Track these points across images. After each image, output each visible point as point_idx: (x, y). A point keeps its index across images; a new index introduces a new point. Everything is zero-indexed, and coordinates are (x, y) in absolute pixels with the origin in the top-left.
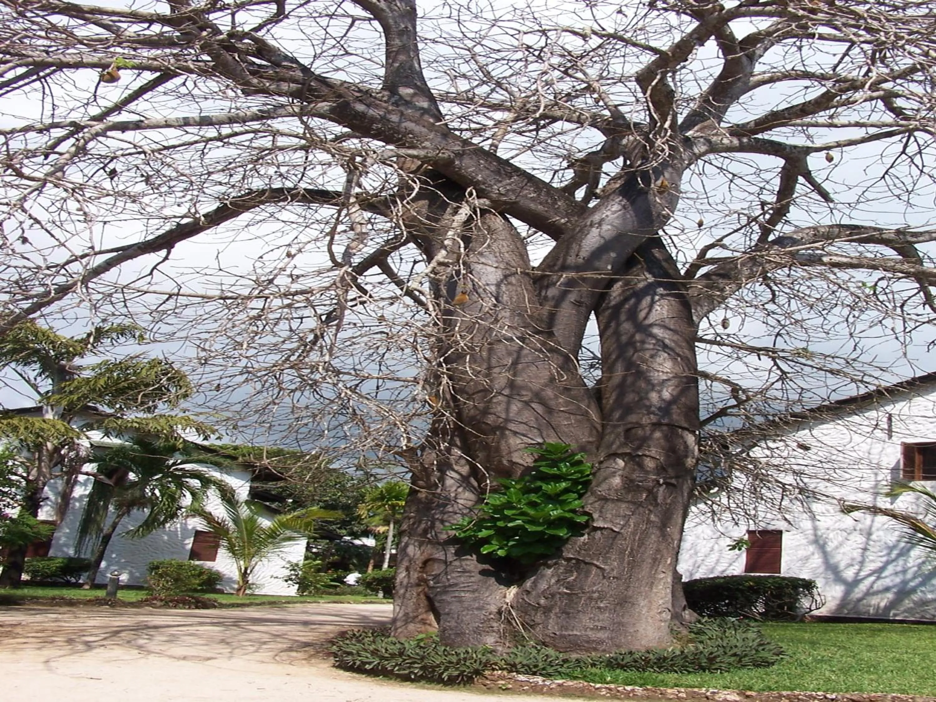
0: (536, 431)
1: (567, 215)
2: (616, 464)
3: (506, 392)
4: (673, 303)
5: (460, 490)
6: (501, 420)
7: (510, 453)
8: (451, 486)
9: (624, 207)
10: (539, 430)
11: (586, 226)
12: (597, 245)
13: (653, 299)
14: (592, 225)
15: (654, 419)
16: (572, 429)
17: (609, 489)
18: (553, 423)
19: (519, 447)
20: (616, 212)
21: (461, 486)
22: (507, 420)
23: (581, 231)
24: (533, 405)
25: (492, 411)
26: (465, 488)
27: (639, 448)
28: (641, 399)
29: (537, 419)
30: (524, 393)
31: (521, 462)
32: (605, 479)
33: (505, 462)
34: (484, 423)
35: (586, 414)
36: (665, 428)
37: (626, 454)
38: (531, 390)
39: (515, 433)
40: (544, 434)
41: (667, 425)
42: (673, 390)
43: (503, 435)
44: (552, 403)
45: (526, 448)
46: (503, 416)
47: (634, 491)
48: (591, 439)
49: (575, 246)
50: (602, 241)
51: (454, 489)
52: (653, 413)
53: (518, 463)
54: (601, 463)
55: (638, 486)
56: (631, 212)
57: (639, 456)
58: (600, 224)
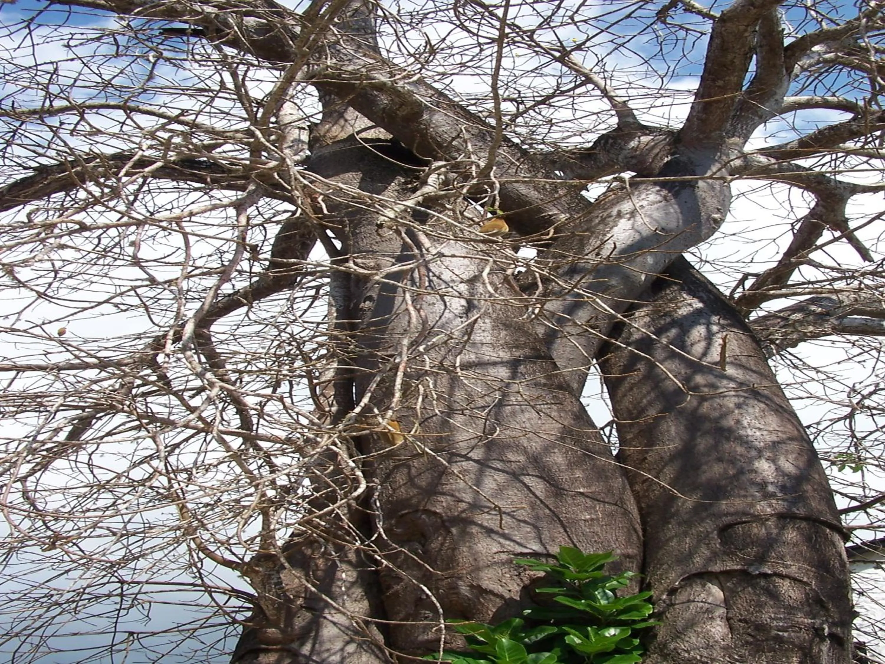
0: (528, 529)
1: (569, 210)
2: (709, 594)
3: (477, 454)
4: (743, 337)
5: (351, 648)
6: (463, 505)
7: (478, 569)
8: (331, 640)
9: (665, 198)
10: (535, 527)
11: (610, 216)
12: (629, 242)
13: (709, 330)
14: (620, 215)
15: (779, 506)
16: (597, 529)
17: (708, 647)
18: (562, 516)
19: (497, 558)
20: (654, 203)
21: (352, 641)
22: (475, 506)
23: (603, 221)
24: (527, 480)
25: (446, 488)
26: (360, 645)
27: (761, 559)
28: (741, 472)
29: (533, 506)
30: (511, 457)
31: (500, 590)
32: (691, 624)
33: (464, 589)
34: (427, 512)
35: (620, 503)
36: (804, 524)
37: (728, 574)
38: (525, 451)
39: (489, 532)
40: (546, 535)
41: (805, 519)
42: (796, 459)
43: (464, 533)
44: (564, 477)
45: (510, 561)
46: (468, 497)
47: (772, 650)
48: (630, 551)
49: (594, 242)
50: (637, 237)
51: (338, 645)
52: (773, 495)
53: (491, 592)
54: (672, 592)
55: (779, 640)
56: (676, 207)
57: (765, 576)
58: (633, 214)
